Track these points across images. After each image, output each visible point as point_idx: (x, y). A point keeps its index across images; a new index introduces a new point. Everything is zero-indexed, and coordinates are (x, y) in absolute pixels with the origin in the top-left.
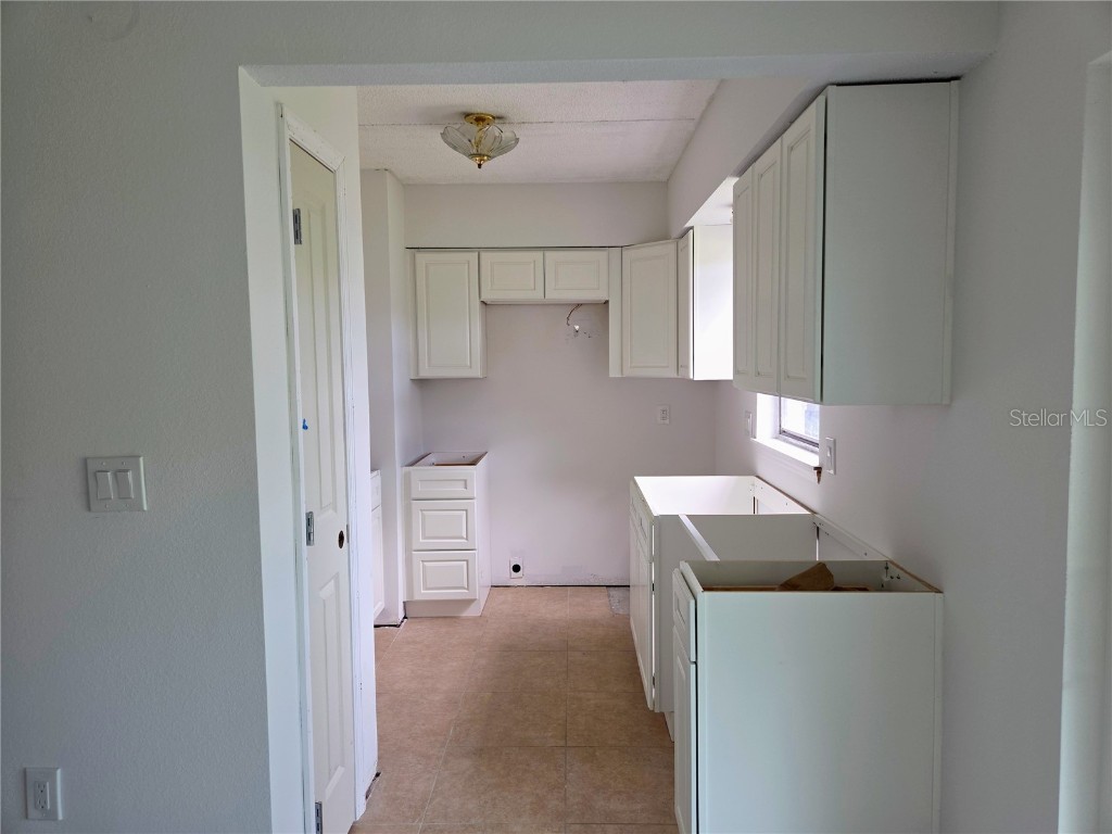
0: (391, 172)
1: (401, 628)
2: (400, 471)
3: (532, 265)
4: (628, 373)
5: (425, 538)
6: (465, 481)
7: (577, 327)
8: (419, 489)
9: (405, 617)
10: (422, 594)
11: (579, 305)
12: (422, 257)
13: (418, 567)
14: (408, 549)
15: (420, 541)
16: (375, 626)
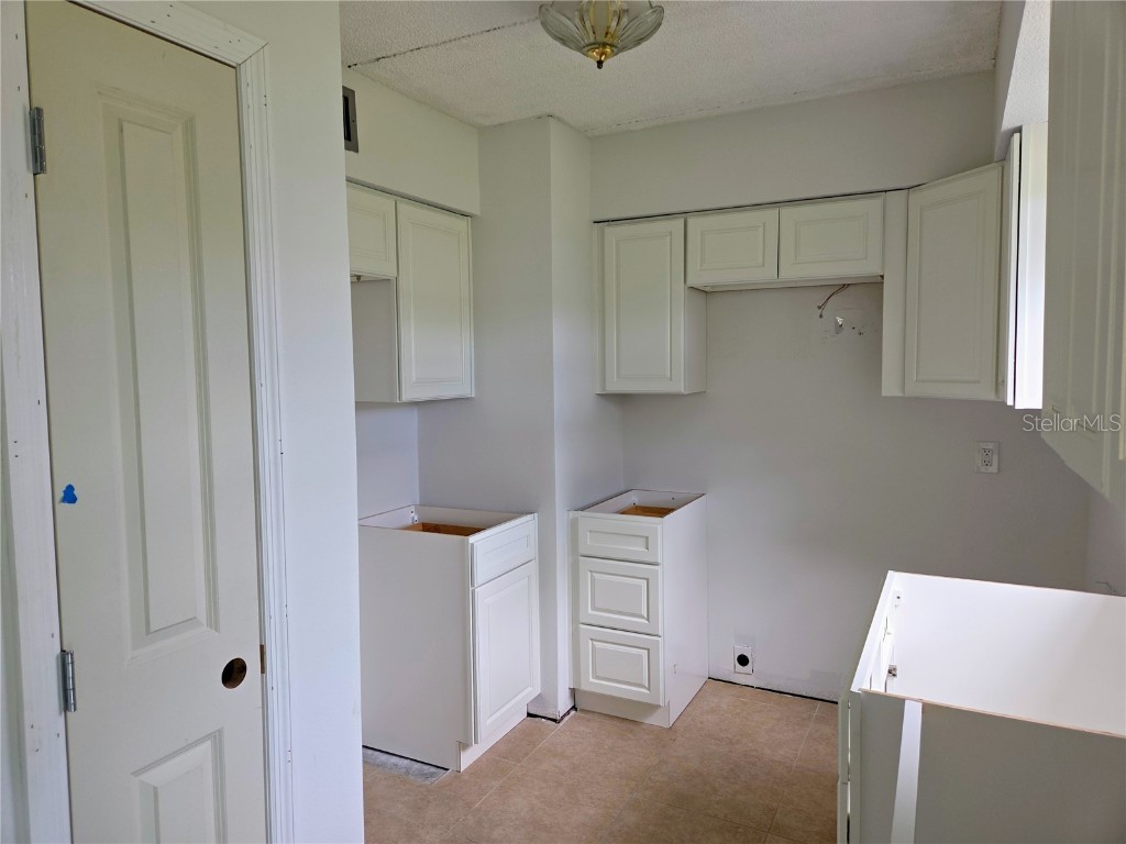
0: (560, 120)
1: (561, 724)
2: (562, 516)
3: (761, 230)
4: (914, 390)
5: (594, 608)
6: (647, 538)
7: (840, 320)
8: (588, 543)
9: (574, 708)
10: (591, 683)
11: (844, 286)
12: (612, 232)
13: (587, 647)
14: (575, 620)
15: (589, 612)
16: (529, 715)
